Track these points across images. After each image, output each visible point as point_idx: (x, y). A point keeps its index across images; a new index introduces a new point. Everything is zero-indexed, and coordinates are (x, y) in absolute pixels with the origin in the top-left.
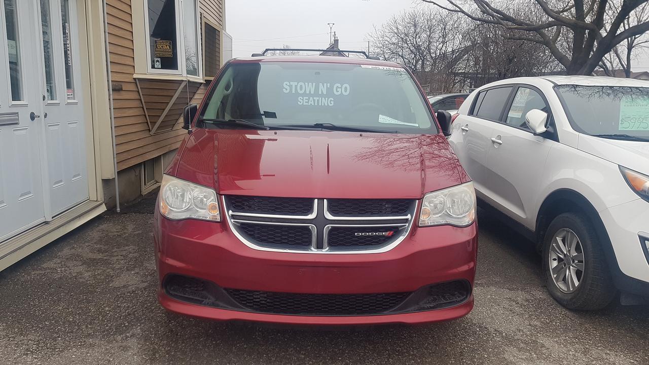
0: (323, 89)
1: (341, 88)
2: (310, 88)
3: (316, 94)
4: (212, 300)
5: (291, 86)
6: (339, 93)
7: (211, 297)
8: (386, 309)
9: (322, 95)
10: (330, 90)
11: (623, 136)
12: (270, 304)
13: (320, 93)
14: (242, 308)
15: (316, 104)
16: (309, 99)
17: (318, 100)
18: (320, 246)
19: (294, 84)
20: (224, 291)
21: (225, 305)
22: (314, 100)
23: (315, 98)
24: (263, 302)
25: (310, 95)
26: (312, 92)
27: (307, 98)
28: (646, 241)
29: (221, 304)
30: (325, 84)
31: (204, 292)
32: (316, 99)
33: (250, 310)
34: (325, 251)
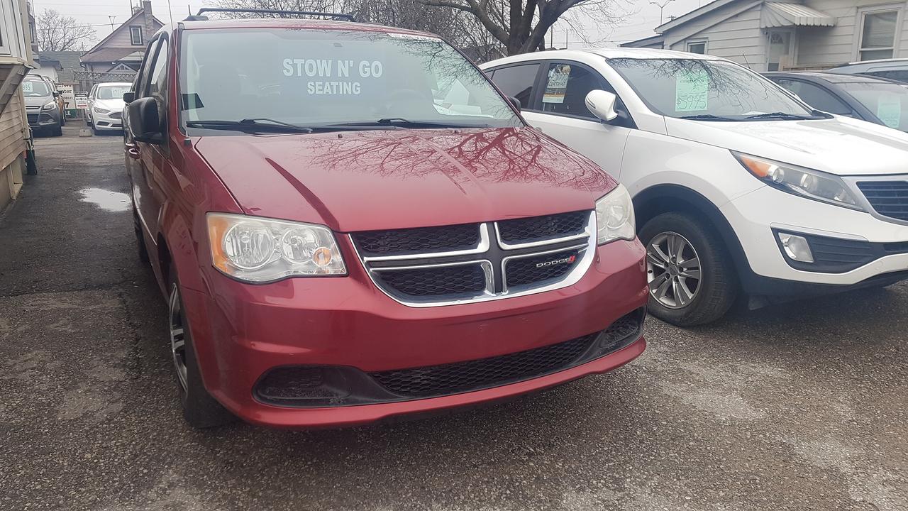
0: (344, 68)
1: (370, 67)
2: (324, 67)
3: (334, 76)
4: (343, 394)
5: (295, 66)
6: (368, 74)
7: (339, 392)
8: (571, 361)
9: (343, 79)
10: (354, 71)
11: (706, 116)
12: (435, 383)
13: (340, 75)
14: (397, 397)
15: (335, 93)
16: (323, 86)
17: (338, 87)
18: (498, 289)
19: (299, 62)
20: (369, 377)
21: (368, 399)
22: (332, 87)
23: (332, 83)
24: (425, 382)
25: (324, 79)
26: (328, 74)
27: (321, 83)
28: (779, 233)
29: (360, 398)
30: (347, 62)
31: (325, 387)
32: (334, 84)
33: (406, 397)
34: (505, 295)
